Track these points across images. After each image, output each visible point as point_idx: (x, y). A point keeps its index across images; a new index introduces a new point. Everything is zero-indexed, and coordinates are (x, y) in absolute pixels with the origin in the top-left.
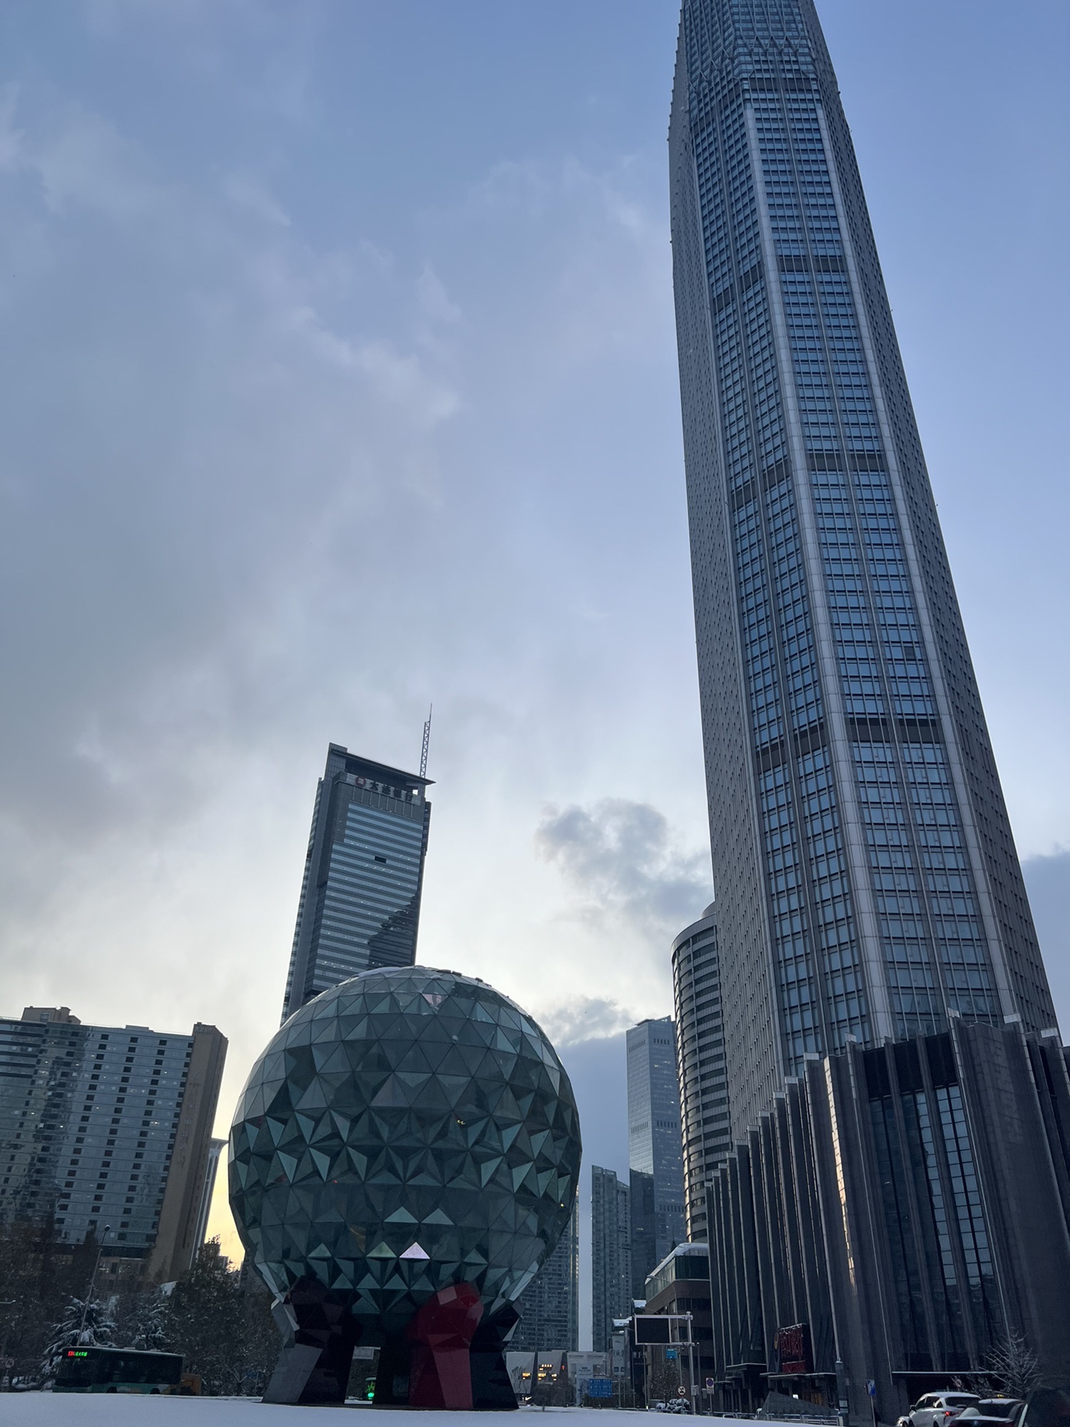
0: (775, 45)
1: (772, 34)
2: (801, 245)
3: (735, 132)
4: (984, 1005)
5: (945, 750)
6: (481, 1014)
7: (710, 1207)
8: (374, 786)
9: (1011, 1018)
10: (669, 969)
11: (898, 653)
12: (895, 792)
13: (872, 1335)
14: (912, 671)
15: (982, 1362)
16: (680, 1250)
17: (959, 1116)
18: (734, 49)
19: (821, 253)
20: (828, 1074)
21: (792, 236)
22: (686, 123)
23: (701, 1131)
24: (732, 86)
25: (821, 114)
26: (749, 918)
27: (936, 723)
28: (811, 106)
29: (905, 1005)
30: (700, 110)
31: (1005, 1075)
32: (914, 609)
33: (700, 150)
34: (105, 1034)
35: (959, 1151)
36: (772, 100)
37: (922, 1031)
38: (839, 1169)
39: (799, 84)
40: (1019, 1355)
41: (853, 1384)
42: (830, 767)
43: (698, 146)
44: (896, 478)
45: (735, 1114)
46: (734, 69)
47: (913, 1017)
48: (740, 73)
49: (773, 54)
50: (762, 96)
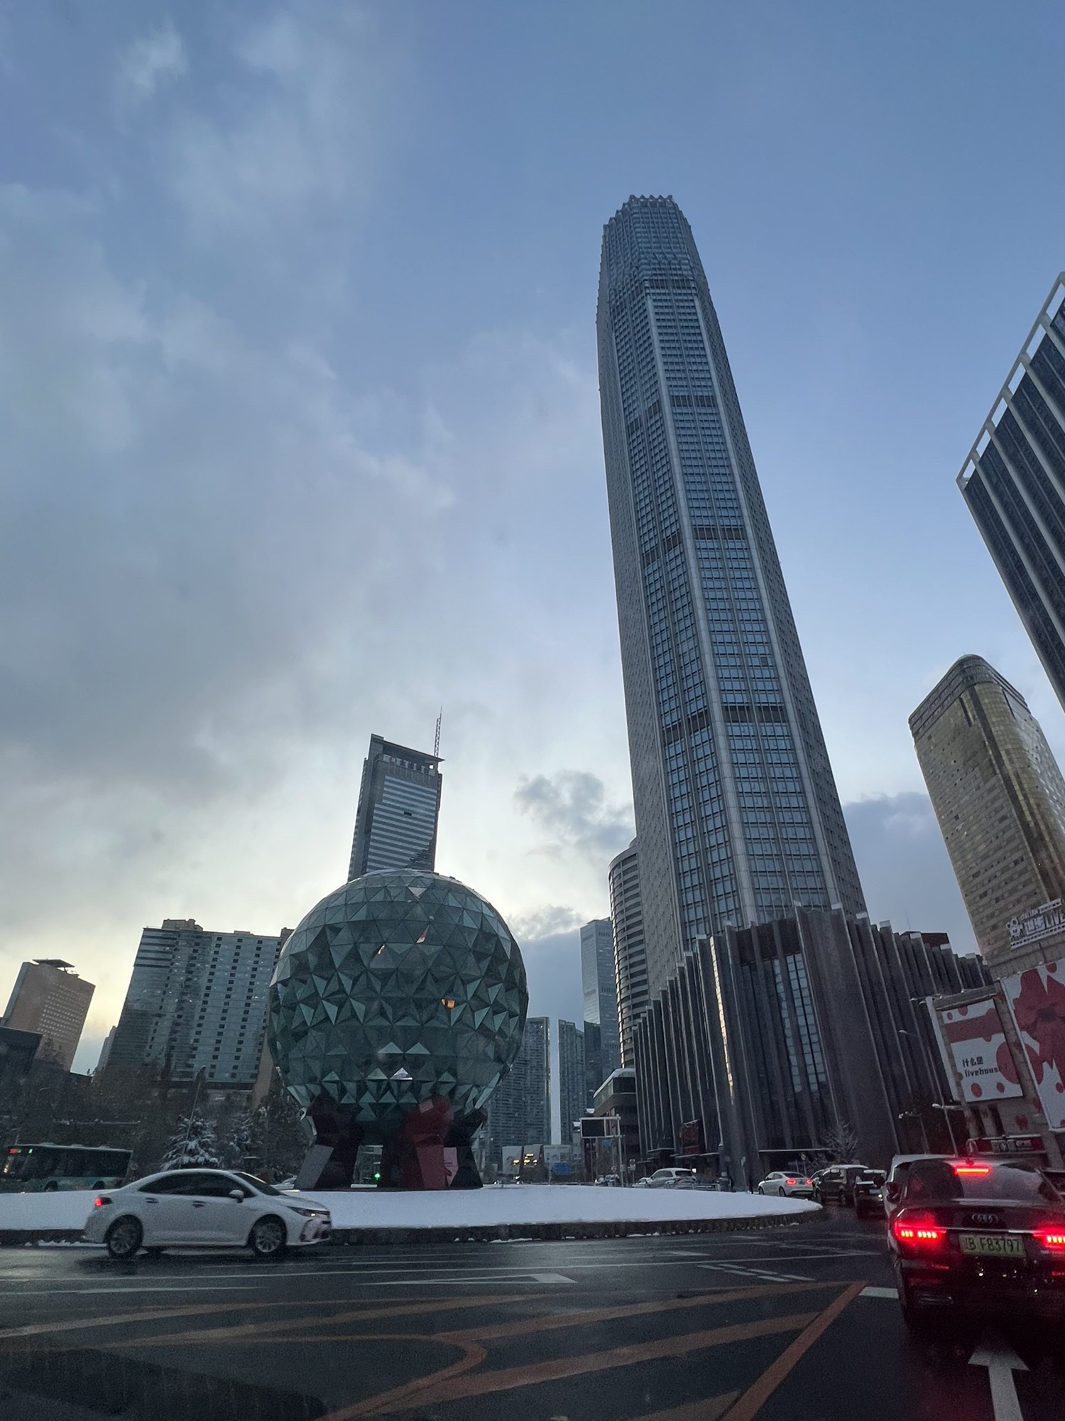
0: (666, 258)
1: (664, 250)
2: (686, 389)
3: (640, 314)
4: (817, 900)
5: (789, 727)
6: (452, 901)
7: (636, 1045)
8: (403, 763)
9: (836, 906)
10: (608, 883)
11: (756, 661)
12: (756, 755)
13: (745, 1128)
14: (766, 674)
15: (821, 1143)
16: (615, 1074)
17: (802, 974)
18: (639, 260)
19: (700, 394)
20: (713, 948)
21: (680, 383)
22: (608, 310)
23: (629, 992)
24: (637, 284)
25: (697, 303)
26: (659, 845)
27: (783, 709)
28: (690, 298)
29: (765, 900)
30: (617, 301)
31: (832, 943)
32: (767, 631)
33: (617, 327)
34: (220, 937)
35: (802, 998)
36: (664, 294)
37: (776, 917)
38: (721, 1013)
39: (683, 283)
40: (845, 1136)
41: (732, 1161)
42: (712, 740)
43: (615, 324)
44: (753, 543)
45: (651, 981)
46: (639, 273)
47: (771, 909)
48: (643, 276)
49: (664, 264)
50: (658, 291)
